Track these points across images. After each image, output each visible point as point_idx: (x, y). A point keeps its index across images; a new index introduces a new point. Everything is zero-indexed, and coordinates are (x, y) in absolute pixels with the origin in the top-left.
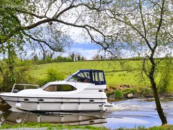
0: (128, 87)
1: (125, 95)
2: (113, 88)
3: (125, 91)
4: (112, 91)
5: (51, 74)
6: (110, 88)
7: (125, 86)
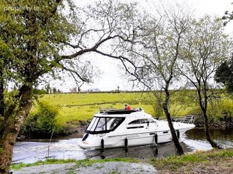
5: (42, 107)
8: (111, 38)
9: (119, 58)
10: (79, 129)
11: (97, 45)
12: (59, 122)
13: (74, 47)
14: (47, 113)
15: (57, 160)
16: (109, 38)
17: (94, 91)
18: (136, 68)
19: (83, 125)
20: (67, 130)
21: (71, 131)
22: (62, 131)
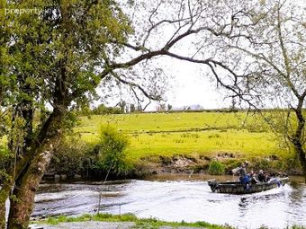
0: (231, 156)
1: (226, 170)
2: (206, 158)
3: (227, 164)
4: (204, 162)
5: (106, 134)
6: (201, 158)
7: (226, 154)
8: (193, 32)
9: (206, 62)
10: (159, 170)
11: (169, 45)
12: (128, 158)
13: (137, 49)
14: (112, 143)
15: (111, 216)
16: (189, 32)
17: (192, 109)
18: (236, 77)
19: (166, 164)
20: (140, 169)
21: (146, 172)
22: (134, 171)
